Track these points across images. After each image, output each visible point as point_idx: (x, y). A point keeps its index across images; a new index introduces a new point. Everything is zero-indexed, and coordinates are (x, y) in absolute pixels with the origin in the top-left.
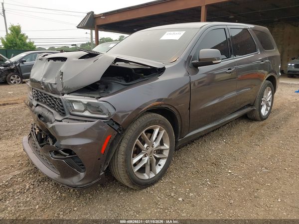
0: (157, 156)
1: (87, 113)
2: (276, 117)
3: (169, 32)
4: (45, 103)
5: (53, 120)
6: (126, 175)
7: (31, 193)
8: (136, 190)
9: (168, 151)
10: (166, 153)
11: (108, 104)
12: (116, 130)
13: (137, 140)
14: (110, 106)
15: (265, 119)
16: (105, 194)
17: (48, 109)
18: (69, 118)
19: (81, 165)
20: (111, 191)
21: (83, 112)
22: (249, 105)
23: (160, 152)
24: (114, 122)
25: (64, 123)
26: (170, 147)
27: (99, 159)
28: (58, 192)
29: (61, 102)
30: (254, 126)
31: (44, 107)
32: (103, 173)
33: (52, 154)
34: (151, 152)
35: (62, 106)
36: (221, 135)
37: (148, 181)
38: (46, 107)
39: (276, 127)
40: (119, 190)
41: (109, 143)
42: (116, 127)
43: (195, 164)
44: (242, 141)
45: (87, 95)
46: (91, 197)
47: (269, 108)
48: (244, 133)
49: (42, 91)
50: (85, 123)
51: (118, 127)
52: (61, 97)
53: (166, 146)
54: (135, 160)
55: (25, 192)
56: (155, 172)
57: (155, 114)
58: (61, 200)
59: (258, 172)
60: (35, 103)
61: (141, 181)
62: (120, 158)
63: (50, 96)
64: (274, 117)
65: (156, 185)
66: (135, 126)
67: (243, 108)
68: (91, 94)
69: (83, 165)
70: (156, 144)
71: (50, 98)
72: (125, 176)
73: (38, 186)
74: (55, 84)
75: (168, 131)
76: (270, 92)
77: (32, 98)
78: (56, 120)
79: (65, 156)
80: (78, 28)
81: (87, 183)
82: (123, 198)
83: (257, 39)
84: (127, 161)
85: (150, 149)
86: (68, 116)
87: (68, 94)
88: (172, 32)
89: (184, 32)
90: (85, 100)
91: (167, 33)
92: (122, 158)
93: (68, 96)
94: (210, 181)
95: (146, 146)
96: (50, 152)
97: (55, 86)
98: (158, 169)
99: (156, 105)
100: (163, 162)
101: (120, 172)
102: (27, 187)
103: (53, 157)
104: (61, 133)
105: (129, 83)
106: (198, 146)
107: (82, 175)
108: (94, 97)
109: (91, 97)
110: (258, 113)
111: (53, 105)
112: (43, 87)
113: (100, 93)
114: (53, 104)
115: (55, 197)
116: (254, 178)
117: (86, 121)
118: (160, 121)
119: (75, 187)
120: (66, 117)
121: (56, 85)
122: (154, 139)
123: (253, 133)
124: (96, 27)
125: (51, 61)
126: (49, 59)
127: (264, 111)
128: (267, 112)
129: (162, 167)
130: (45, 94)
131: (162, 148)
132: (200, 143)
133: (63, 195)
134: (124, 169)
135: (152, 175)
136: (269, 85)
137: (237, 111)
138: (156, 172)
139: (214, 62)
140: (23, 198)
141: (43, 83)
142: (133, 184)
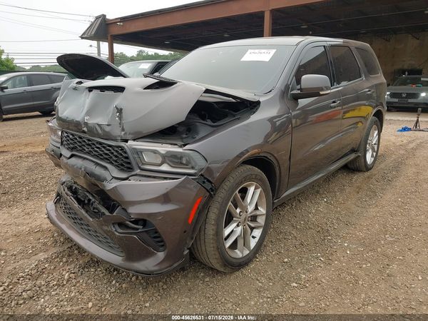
0: (252, 225)
1: (165, 168)
2: (382, 166)
3: (252, 51)
4: (89, 153)
5: (109, 178)
6: (217, 253)
7: (74, 286)
8: (225, 273)
9: (264, 217)
10: (261, 220)
11: (196, 154)
12: (208, 191)
13: (230, 203)
14: (199, 156)
15: (371, 169)
16: (183, 281)
17: (94, 162)
18: (140, 175)
19: (159, 242)
20: (190, 276)
21: (160, 165)
22: (353, 151)
23: (254, 218)
24: (205, 178)
25: (132, 182)
26: (267, 212)
27: (185, 232)
28: (114, 282)
29: (125, 153)
30: (359, 178)
31: (85, 159)
32: (188, 251)
33: (117, 226)
34: (245, 220)
35: (127, 158)
36: (318, 192)
37: (241, 260)
38: (92, 159)
39: (387, 180)
40: (202, 274)
41: (198, 208)
42: (208, 186)
43: (295, 235)
44: (348, 200)
45: (163, 141)
46: (165, 287)
47: (375, 154)
48: (348, 189)
49: (82, 135)
50: (165, 181)
51: (210, 186)
52: (123, 144)
53: (262, 210)
54: (227, 232)
55: (64, 285)
56: (248, 248)
57: (251, 167)
58: (122, 293)
59: (382, 242)
60: (66, 153)
61: (234, 261)
62: (210, 230)
63: (101, 144)
64: (381, 166)
65: (252, 266)
66: (228, 183)
67: (346, 155)
68: (169, 139)
69: (162, 241)
70: (251, 209)
71: (98, 146)
72: (215, 254)
73: (82, 274)
74: (108, 125)
75: (265, 190)
76: (376, 132)
77: (59, 145)
78: (114, 177)
79: (138, 229)
80: (82, 38)
81: (167, 267)
82: (211, 286)
83: (361, 60)
84: (218, 233)
85: (244, 215)
86: (138, 171)
87: (134, 140)
88: (257, 51)
89: (274, 51)
90: (164, 148)
91: (250, 51)
92: (213, 230)
93: (135, 143)
94: (322, 256)
95: (238, 210)
96: (113, 224)
97: (107, 129)
98: (253, 243)
99: (255, 154)
100: (257, 233)
101: (208, 249)
102: (66, 277)
103: (118, 232)
104: (129, 197)
105: (215, 124)
106: (291, 208)
107: (161, 255)
108: (176, 145)
109: (171, 144)
110: (363, 160)
111: (106, 157)
112: (85, 129)
113: (182, 139)
114: (106, 154)
115: (113, 290)
116: (379, 249)
117: (166, 178)
118: (256, 175)
119: (149, 274)
120: (133, 173)
121: (109, 127)
122: (249, 201)
123: (359, 188)
124: (109, 38)
125: (95, 92)
126: (91, 89)
127: (369, 159)
128: (373, 159)
129: (257, 240)
130: (89, 140)
131: (258, 213)
132: (294, 204)
133: (124, 286)
134: (214, 245)
135: (246, 252)
136: (375, 123)
137: (340, 158)
138: (250, 247)
139: (321, 93)
140: (64, 294)
141: (86, 124)
142: (225, 266)
